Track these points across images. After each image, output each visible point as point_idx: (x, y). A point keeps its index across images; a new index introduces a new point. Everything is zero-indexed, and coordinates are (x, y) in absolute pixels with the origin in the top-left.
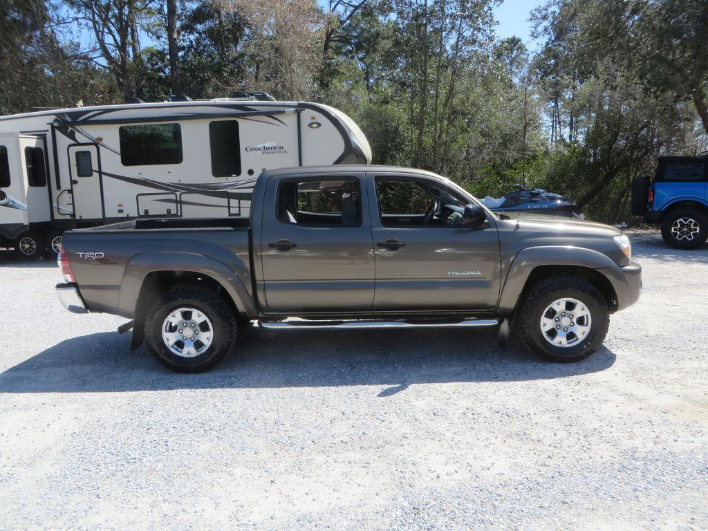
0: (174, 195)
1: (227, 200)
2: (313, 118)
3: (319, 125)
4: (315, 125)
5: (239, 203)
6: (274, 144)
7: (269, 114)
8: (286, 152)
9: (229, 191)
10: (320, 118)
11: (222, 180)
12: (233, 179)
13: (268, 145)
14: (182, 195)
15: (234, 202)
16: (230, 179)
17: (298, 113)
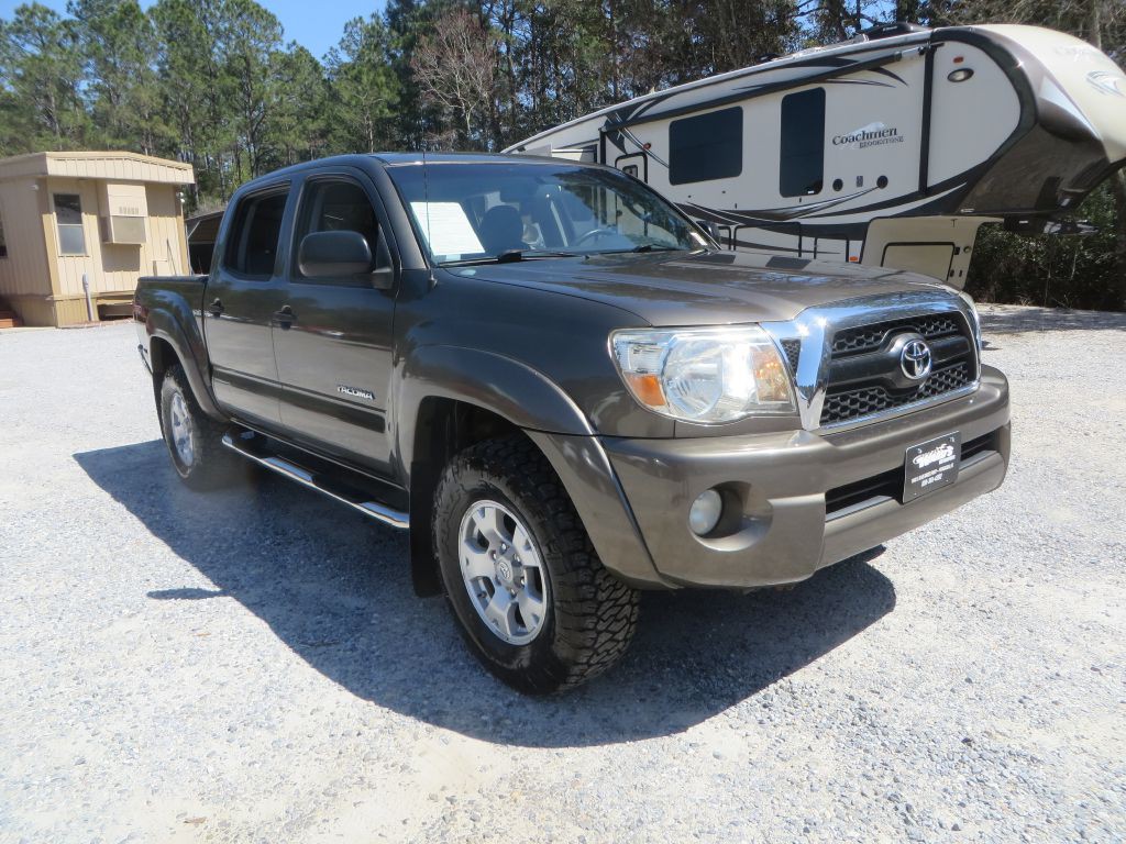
0: (727, 231)
1: (797, 237)
2: (959, 60)
3: (969, 73)
4: (961, 76)
5: (816, 243)
6: (881, 126)
7: (876, 66)
8: (901, 139)
9: (804, 221)
10: (974, 56)
11: (792, 202)
12: (809, 200)
13: (870, 129)
14: (738, 231)
15: (808, 242)
16: (806, 199)
17: (929, 55)
